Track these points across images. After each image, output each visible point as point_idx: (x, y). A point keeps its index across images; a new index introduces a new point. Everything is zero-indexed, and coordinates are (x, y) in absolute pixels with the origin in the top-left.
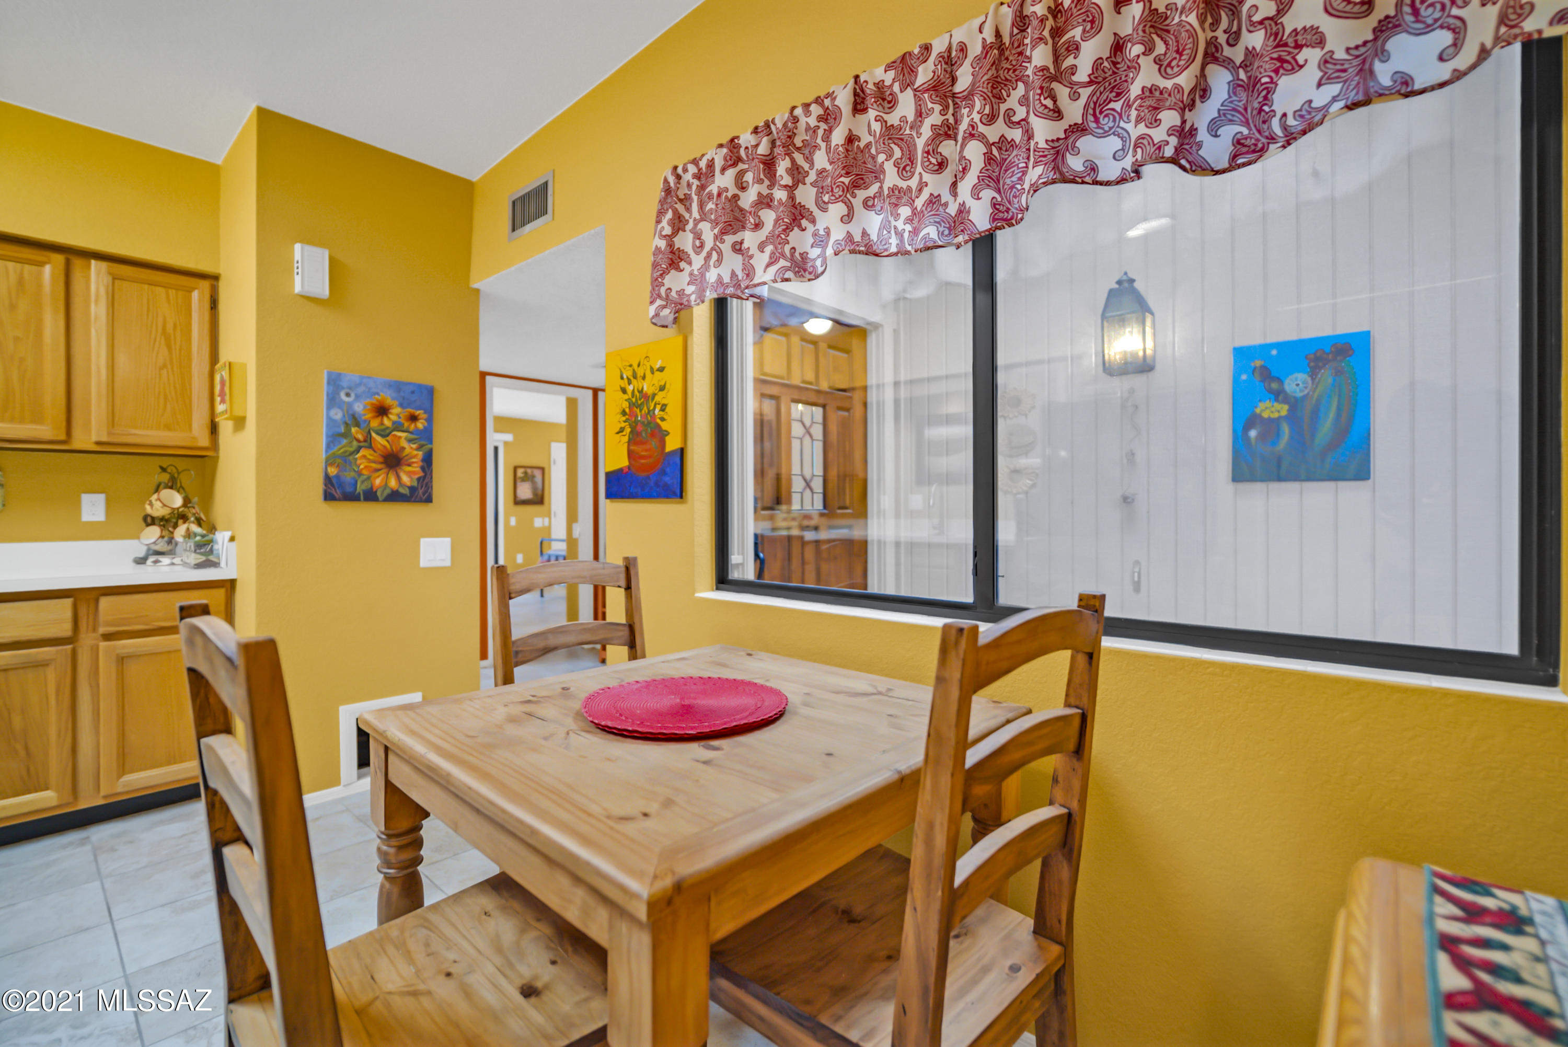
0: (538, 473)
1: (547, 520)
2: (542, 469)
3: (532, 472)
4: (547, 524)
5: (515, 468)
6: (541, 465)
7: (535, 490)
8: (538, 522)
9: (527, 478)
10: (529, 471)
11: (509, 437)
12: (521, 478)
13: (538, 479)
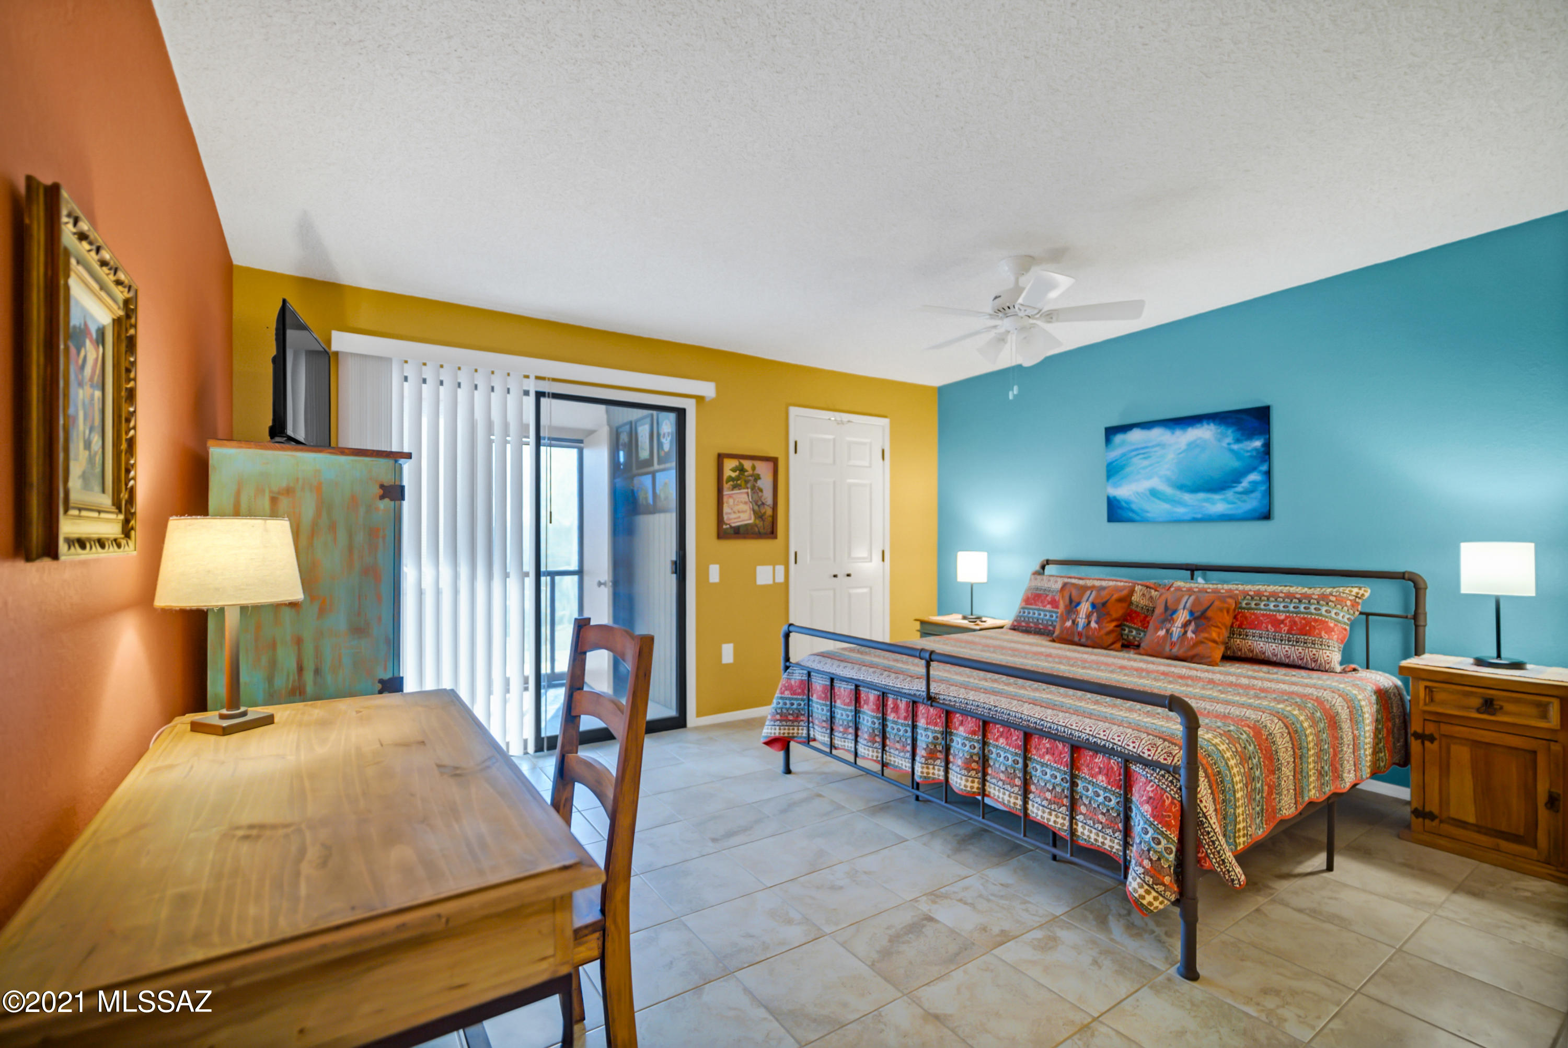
0: (764, 470)
1: (780, 569)
2: (774, 461)
3: (754, 468)
4: (780, 578)
5: (721, 458)
6: (772, 454)
7: (758, 504)
8: (765, 575)
9: (744, 479)
10: (747, 464)
11: (707, 389)
12: (730, 479)
13: (765, 483)
